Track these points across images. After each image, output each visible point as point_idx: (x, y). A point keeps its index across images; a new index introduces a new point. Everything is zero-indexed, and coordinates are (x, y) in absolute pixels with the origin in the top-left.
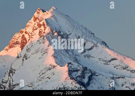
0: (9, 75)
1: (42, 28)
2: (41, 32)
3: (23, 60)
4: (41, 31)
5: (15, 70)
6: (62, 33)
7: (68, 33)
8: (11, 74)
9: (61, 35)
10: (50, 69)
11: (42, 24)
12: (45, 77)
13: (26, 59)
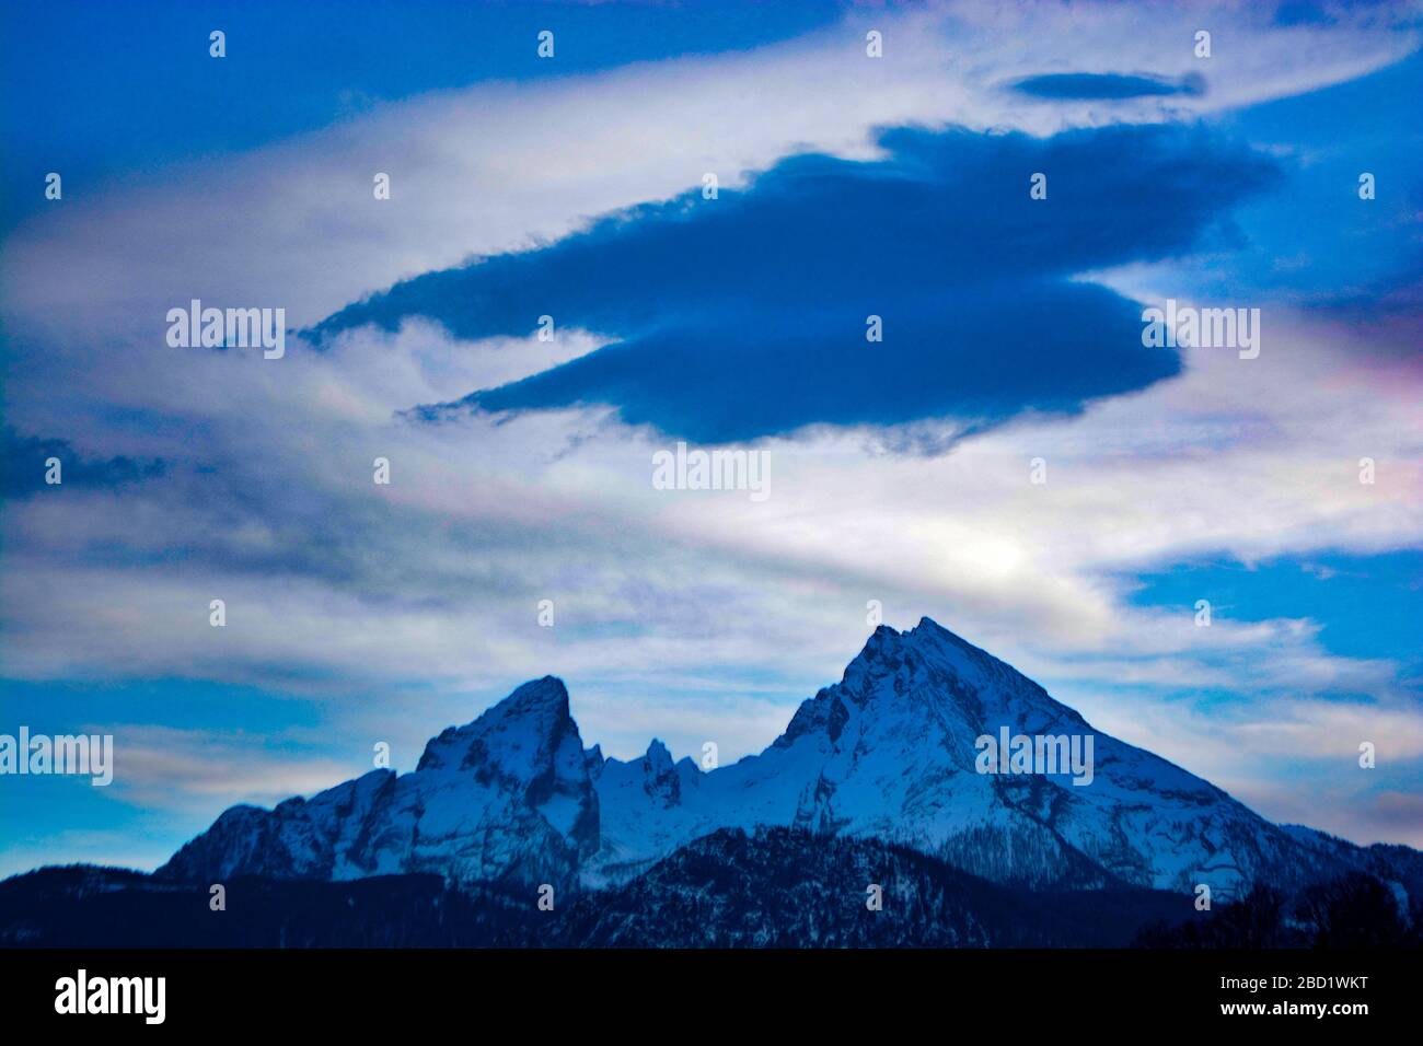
0: (817, 798)
1: (904, 669)
2: (900, 680)
3: (855, 756)
4: (900, 677)
5: (833, 784)
6: (961, 685)
7: (977, 685)
8: (822, 796)
9: (959, 689)
10: (938, 780)
11: (903, 660)
12: (926, 803)
13: (865, 753)
